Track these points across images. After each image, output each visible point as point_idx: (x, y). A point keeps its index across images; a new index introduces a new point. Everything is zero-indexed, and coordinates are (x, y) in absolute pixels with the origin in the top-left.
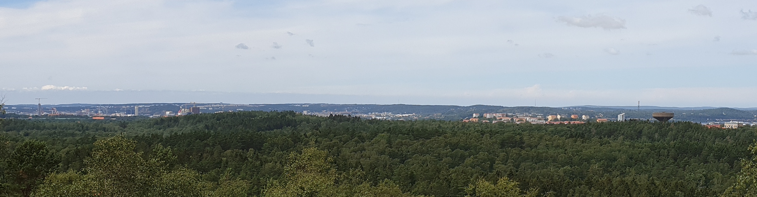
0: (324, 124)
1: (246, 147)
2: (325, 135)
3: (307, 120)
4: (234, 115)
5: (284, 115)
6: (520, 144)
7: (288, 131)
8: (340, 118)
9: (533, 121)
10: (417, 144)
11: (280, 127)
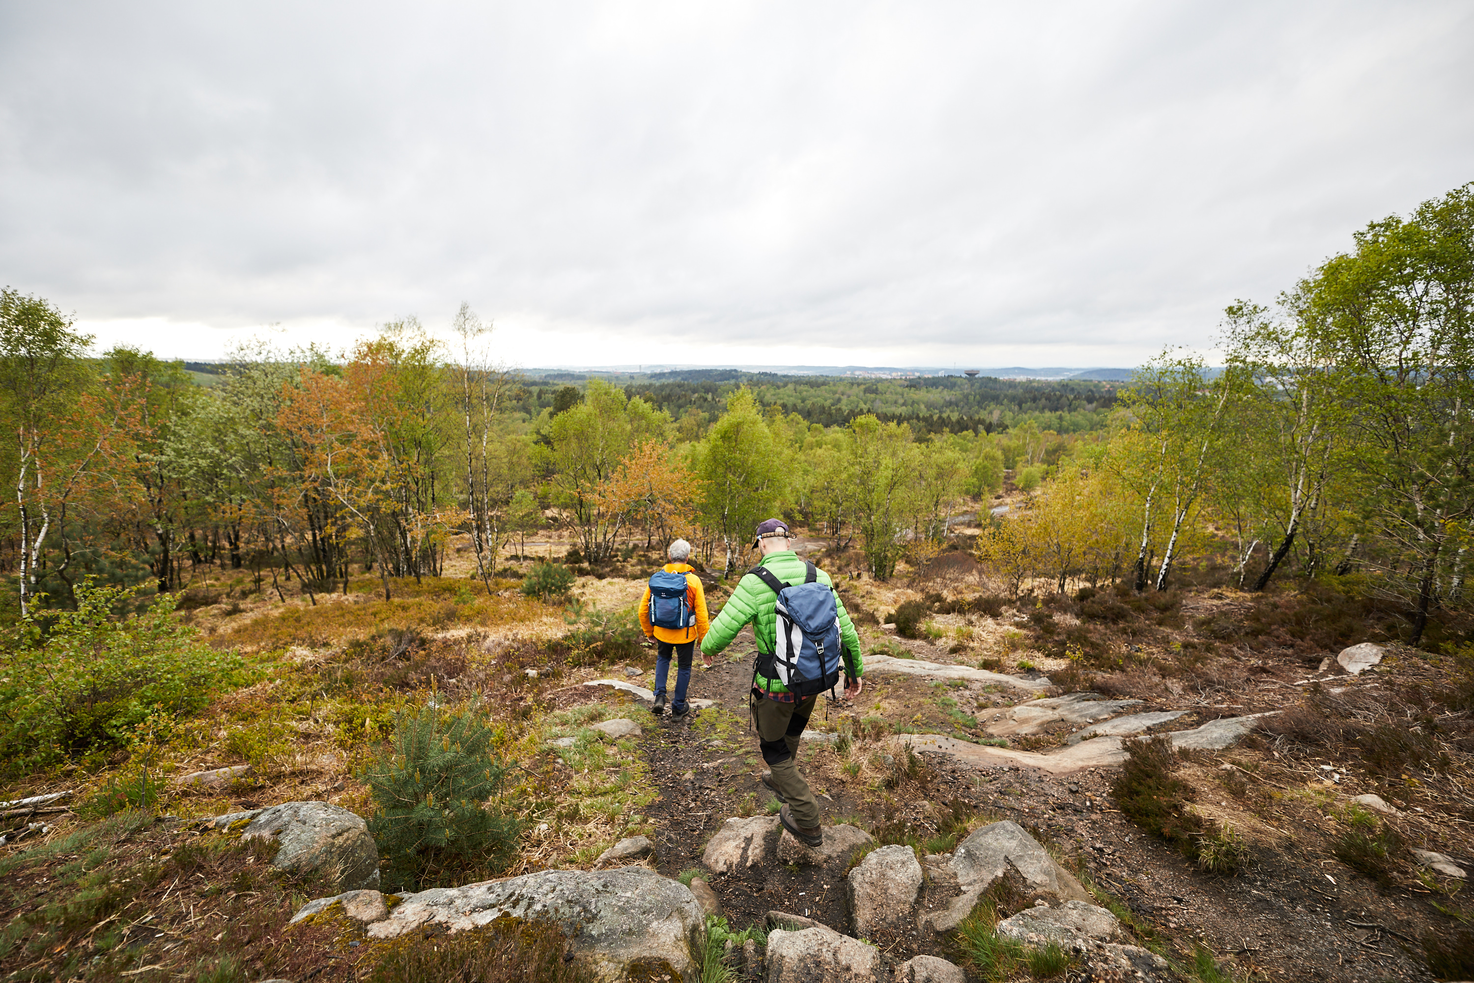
0: (755, 379)
1: (707, 392)
2: (756, 385)
3: (745, 374)
4: (699, 372)
5: (731, 371)
6: (876, 391)
7: (733, 382)
8: (765, 374)
9: (884, 376)
10: (812, 391)
11: (728, 379)
